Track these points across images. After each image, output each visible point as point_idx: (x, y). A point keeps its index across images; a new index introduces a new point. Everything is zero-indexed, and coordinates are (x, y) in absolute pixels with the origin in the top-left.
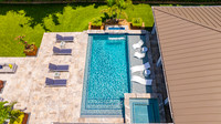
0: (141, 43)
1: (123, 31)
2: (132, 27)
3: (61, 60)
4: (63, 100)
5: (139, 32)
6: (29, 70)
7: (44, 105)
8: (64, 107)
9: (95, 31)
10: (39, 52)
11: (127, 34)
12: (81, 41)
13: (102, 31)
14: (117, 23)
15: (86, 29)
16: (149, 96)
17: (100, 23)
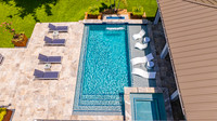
0: (142, 33)
1: (123, 21)
2: (132, 17)
3: (54, 51)
4: (54, 95)
5: (140, 21)
6: (17, 61)
7: (31, 100)
8: (54, 102)
9: (92, 21)
10: (30, 43)
11: (127, 24)
12: (76, 31)
13: (99, 21)
14: (116, 12)
15: (82, 18)
16: (152, 90)
17: (97, 12)
